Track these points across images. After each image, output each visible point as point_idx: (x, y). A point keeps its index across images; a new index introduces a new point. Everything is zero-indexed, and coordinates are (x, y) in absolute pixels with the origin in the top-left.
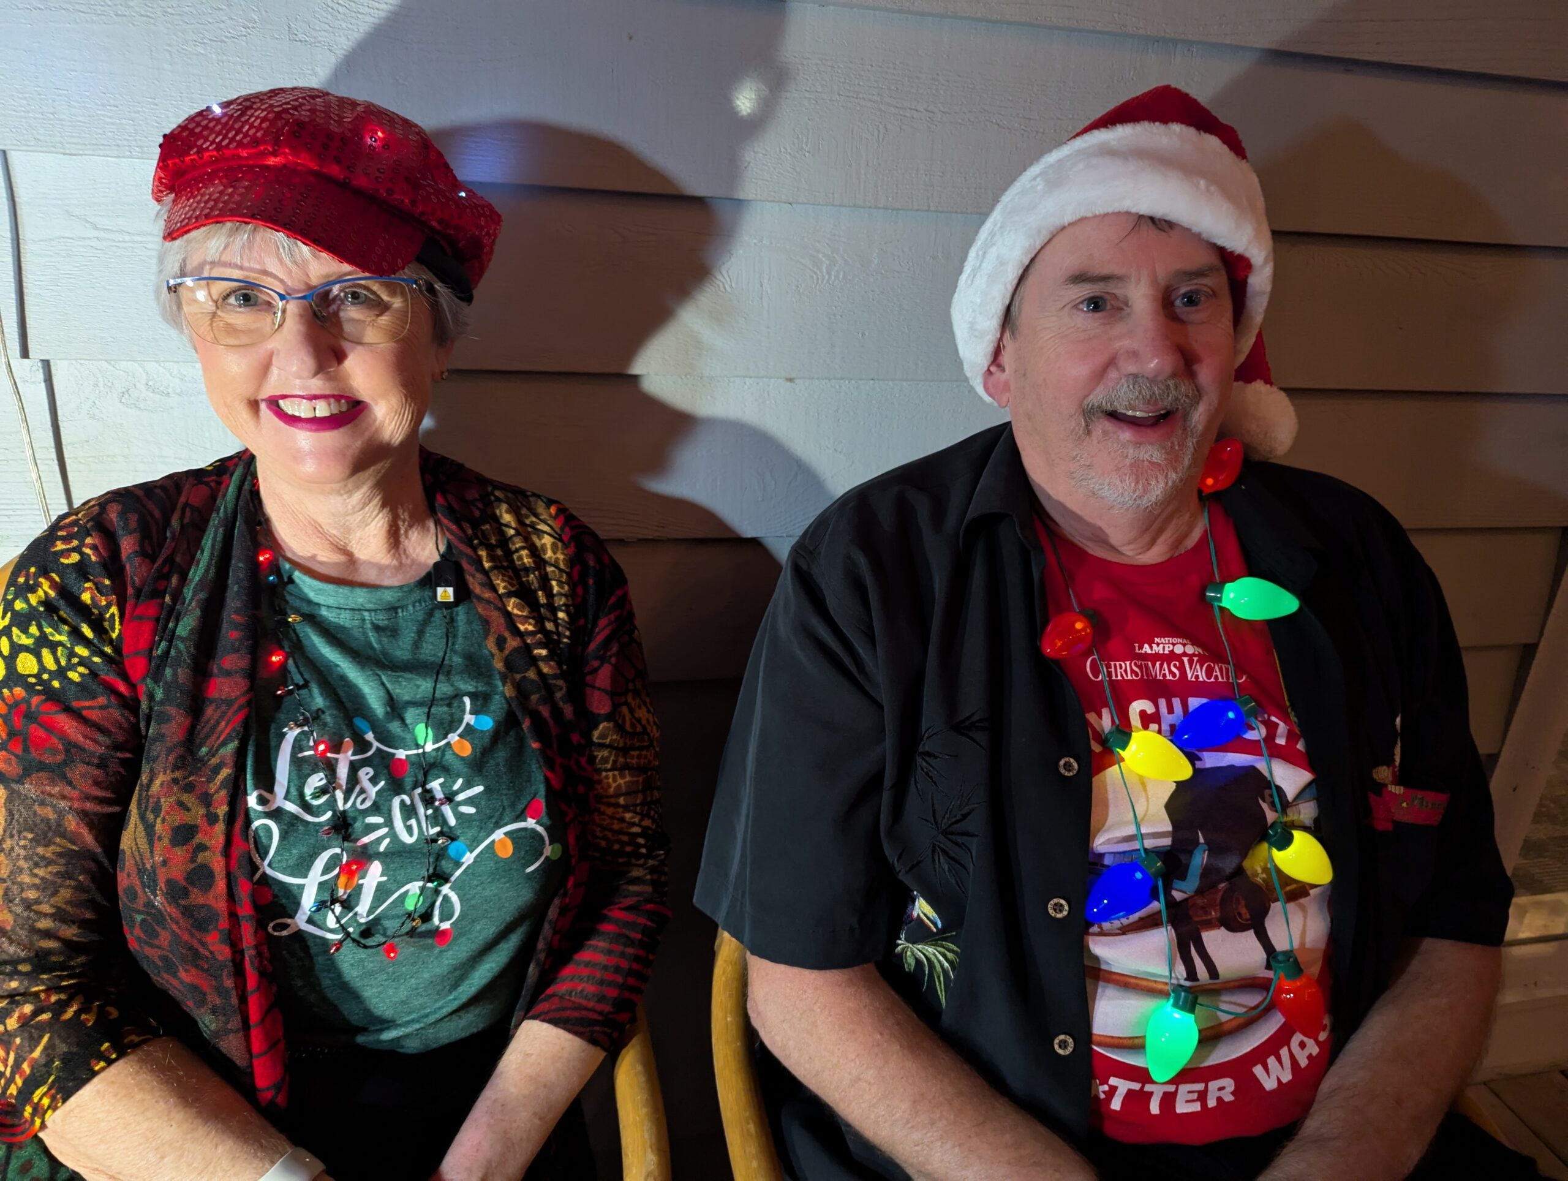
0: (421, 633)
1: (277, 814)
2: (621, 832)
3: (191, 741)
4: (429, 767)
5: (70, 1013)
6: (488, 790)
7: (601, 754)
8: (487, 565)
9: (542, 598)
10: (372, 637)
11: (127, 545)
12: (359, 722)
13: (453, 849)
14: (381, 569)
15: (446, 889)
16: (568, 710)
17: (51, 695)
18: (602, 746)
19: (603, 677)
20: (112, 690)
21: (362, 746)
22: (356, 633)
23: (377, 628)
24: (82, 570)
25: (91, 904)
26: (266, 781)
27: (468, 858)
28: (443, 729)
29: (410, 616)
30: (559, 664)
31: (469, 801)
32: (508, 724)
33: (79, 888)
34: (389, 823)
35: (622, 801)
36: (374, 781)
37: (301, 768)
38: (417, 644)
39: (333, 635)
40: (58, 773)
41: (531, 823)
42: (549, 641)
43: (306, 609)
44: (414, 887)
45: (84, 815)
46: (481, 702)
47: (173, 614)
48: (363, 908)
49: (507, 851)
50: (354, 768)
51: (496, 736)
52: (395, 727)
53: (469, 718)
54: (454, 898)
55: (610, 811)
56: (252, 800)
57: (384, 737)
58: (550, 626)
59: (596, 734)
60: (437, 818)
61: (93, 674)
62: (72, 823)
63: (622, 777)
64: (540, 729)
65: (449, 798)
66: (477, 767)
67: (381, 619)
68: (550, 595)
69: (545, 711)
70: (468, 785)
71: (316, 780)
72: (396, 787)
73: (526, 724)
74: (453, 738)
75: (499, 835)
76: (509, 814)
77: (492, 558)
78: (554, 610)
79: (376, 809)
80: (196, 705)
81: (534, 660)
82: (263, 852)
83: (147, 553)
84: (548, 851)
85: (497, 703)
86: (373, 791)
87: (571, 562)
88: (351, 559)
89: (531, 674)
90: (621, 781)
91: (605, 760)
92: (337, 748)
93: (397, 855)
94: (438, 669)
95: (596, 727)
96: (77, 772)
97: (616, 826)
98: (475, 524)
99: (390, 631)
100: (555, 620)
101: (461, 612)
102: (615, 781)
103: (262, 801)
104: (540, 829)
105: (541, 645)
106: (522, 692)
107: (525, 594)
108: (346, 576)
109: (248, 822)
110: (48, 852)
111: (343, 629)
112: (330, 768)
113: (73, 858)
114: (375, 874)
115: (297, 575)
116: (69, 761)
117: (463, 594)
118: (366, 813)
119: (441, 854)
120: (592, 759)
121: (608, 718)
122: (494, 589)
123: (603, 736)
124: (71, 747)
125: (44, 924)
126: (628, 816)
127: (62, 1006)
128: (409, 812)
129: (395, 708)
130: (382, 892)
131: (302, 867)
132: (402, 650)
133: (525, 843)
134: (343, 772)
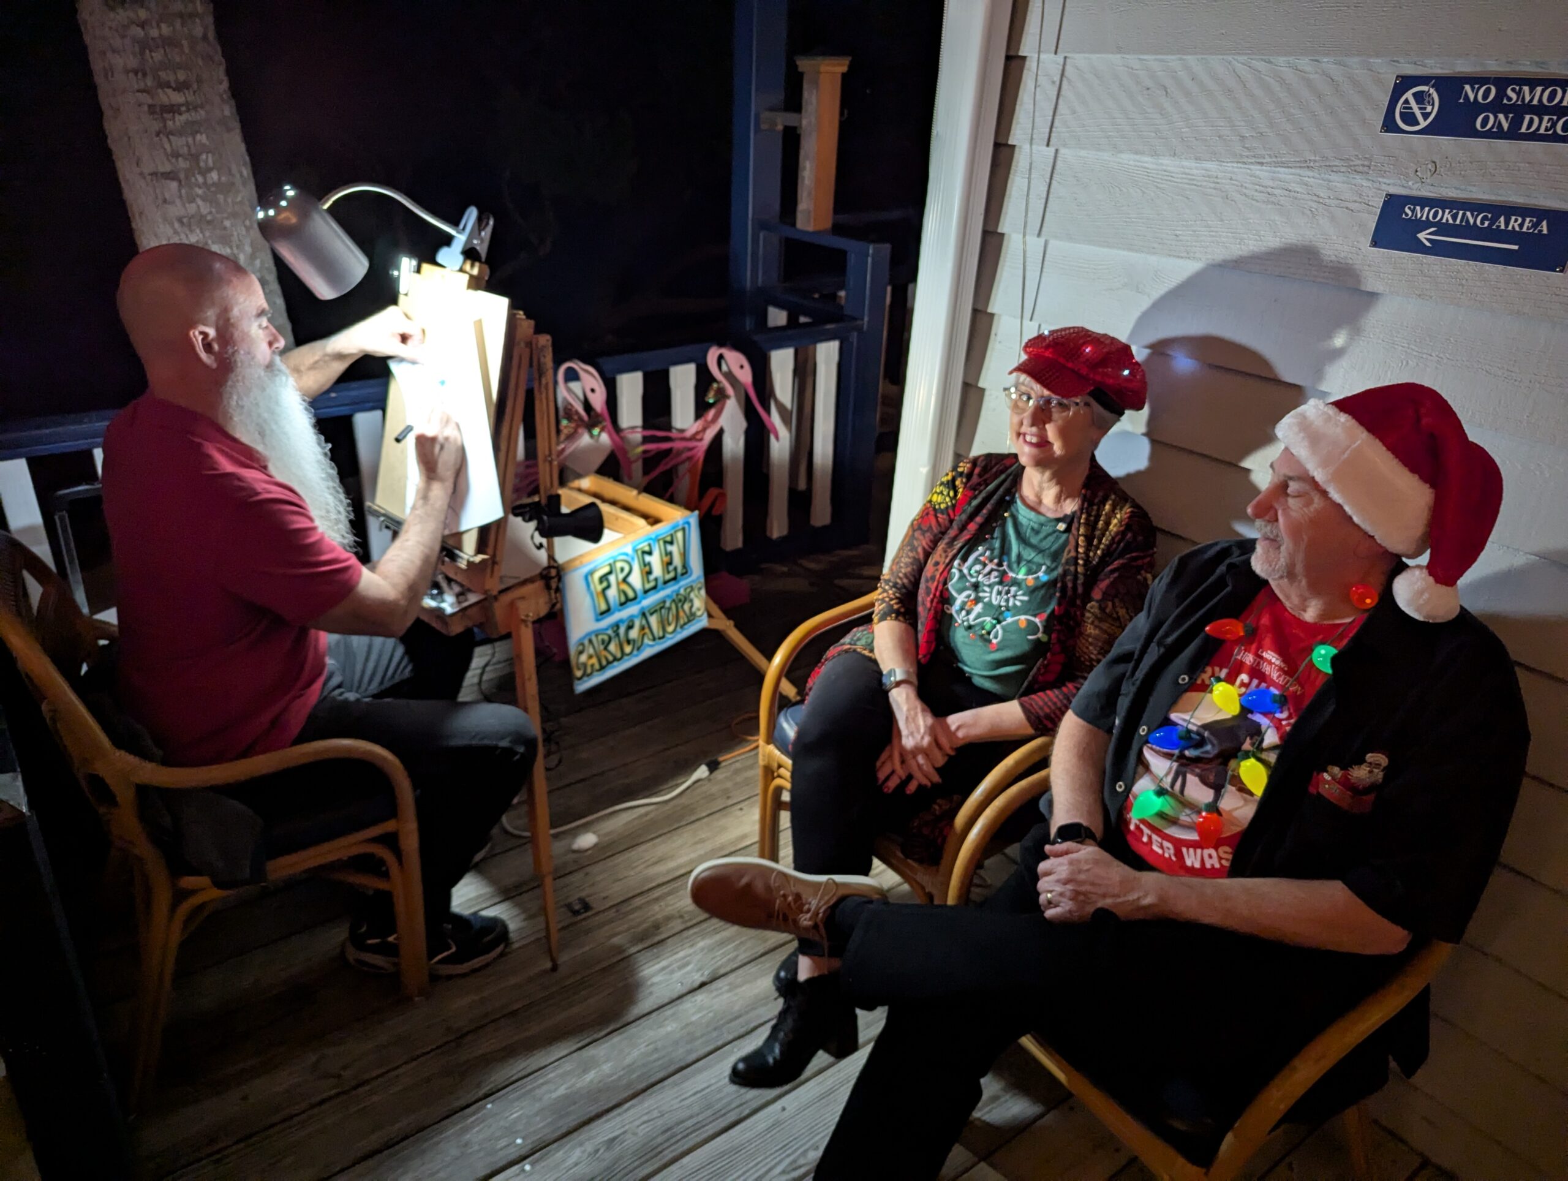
0: (1045, 538)
1: (961, 571)
2: (1085, 653)
3: (955, 538)
4: (1015, 583)
5: (892, 602)
6: (1029, 601)
7: (1088, 615)
8: (1082, 521)
9: (1095, 542)
10: (1029, 531)
11: (977, 470)
12: (1005, 558)
13: (1007, 614)
14: (1049, 509)
15: (998, 627)
16: (1080, 590)
17: (934, 509)
18: (1089, 611)
19: (1103, 585)
20: (949, 515)
21: (1000, 564)
22: (1024, 528)
23: (1033, 529)
24: (961, 474)
25: (914, 576)
26: (964, 559)
27: (1009, 620)
28: (1029, 572)
29: (1046, 530)
30: (1086, 570)
31: (1021, 601)
32: (1052, 584)
33: (913, 569)
34: (991, 592)
35: (1090, 640)
36: (996, 577)
37: (977, 561)
38: (1041, 541)
39: (1016, 525)
40: (924, 533)
41: (1037, 620)
42: (1087, 560)
43: (1015, 513)
44: (988, 619)
45: (924, 549)
46: (1049, 571)
47: (975, 497)
48: (972, 616)
49: (1023, 625)
50: (992, 570)
51: (1044, 585)
52: (1015, 566)
53: (1040, 574)
54: (1000, 632)
55: (1084, 641)
56: (956, 563)
57: (1010, 566)
58: (1091, 554)
59: (1089, 605)
60: (1007, 601)
61: (947, 508)
62: (920, 550)
63: (1094, 629)
64: (1064, 589)
65: (1014, 596)
66: (1032, 591)
67: (1036, 526)
68: (1100, 542)
69: (1070, 585)
70: (1023, 595)
71: (978, 567)
72: (1001, 583)
73: (1059, 585)
74: (1030, 577)
75: (1023, 617)
76: (1031, 612)
77: (1087, 519)
78: (1097, 548)
79: (989, 586)
80: (963, 528)
81: (1076, 564)
82: (951, 580)
83: (980, 475)
84: (1040, 635)
85: (1055, 574)
86: (993, 580)
87: (1117, 534)
88: (1040, 502)
89: (1072, 568)
90: (1092, 631)
91: (1089, 618)
92: (991, 561)
93: (989, 605)
94: (1040, 551)
95: (1090, 602)
96: (928, 534)
97: (1085, 650)
98: (1091, 504)
99: (1036, 532)
100: (1095, 553)
101: (1064, 536)
102: (1090, 630)
103: (959, 565)
104: (1039, 624)
105: (1082, 559)
106: (1065, 573)
107: (1089, 539)
108: (1036, 507)
109: (951, 568)
110: (911, 554)
111: (1021, 524)
112: (985, 565)
113: (916, 560)
114: (979, 608)
115: (1019, 502)
116: (927, 531)
117: (1068, 530)
118: (985, 585)
119: (1002, 613)
120: (1083, 615)
121: (1097, 601)
122: (1079, 530)
123: (1091, 608)
124: (931, 527)
125: (901, 575)
126: (1091, 648)
127: (891, 599)
128: (999, 593)
129: (1019, 558)
130: (979, 616)
131: (960, 592)
132: (1034, 540)
133: (1032, 628)
134: (987, 569)
